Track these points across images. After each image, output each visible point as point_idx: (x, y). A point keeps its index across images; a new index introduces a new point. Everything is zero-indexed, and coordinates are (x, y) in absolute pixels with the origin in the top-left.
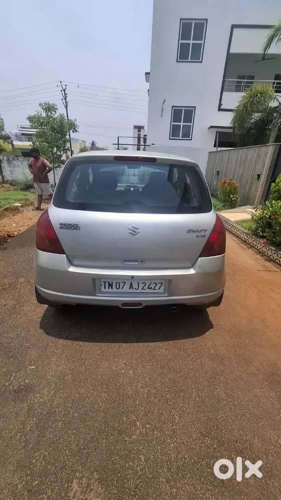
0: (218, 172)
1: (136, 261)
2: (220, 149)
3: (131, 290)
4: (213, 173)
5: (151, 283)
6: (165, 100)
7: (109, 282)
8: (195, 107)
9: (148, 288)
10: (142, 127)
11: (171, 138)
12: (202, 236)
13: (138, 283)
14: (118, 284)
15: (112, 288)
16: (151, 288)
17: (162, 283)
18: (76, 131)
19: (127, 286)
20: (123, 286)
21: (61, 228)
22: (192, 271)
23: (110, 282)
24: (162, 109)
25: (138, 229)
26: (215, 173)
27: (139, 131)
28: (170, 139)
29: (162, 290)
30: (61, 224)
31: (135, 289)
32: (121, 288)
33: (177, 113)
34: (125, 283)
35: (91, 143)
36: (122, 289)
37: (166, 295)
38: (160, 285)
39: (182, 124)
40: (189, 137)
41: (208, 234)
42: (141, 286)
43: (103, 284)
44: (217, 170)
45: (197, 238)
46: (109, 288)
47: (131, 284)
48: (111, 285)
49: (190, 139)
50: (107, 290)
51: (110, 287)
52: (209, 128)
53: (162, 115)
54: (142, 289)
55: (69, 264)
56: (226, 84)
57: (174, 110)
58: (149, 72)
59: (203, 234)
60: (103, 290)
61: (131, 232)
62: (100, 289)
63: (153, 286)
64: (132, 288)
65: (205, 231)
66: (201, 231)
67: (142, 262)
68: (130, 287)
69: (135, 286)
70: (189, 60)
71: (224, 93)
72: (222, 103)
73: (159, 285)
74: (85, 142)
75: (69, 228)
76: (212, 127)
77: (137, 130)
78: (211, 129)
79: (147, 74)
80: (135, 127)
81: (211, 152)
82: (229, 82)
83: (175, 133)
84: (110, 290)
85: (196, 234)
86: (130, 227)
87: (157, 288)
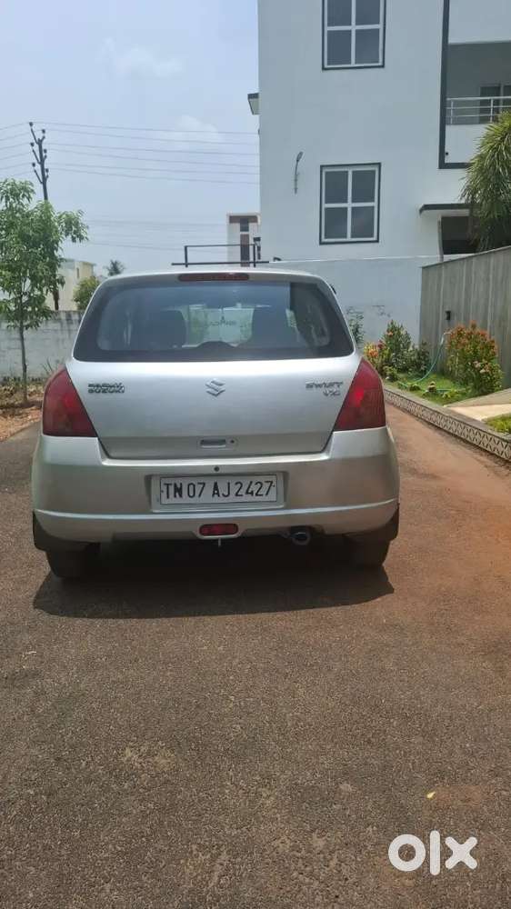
0: (449, 313)
1: (223, 442)
2: (447, 257)
3: (216, 499)
4: (438, 315)
5: (251, 482)
6: (301, 154)
7: (175, 485)
8: (379, 164)
9: (247, 493)
10: (253, 219)
11: (324, 240)
12: (334, 394)
13: (229, 484)
14: (191, 487)
15: (181, 496)
16: (252, 493)
17: (272, 482)
18: (81, 238)
19: (209, 489)
20: (201, 491)
21: (91, 391)
22: (324, 457)
23: (177, 484)
24: (296, 175)
25: (221, 385)
26: (443, 316)
27: (244, 228)
28: (321, 243)
29: (272, 496)
30: (90, 385)
31: (223, 495)
32: (197, 494)
33: (334, 182)
34: (204, 484)
35: (110, 266)
36: (200, 495)
37: (281, 506)
38: (268, 485)
39: (349, 205)
40: (372, 236)
41: (345, 389)
42: (234, 489)
43: (164, 488)
44: (447, 310)
45: (325, 397)
46: (175, 496)
47: (216, 487)
48: (178, 490)
49: (375, 239)
50: (172, 500)
51: (177, 494)
52: (421, 211)
53: (296, 189)
54: (237, 495)
55: (104, 455)
56: (451, 108)
57: (327, 173)
58: (256, 92)
59: (335, 389)
60: (165, 500)
61: (209, 390)
62: (159, 500)
63: (254, 488)
64: (218, 494)
65: (339, 384)
66: (331, 385)
67: (232, 442)
68: (214, 494)
69: (223, 489)
70: (353, 64)
71: (449, 129)
72: (446, 150)
73: (266, 486)
74: (92, 265)
75: (104, 392)
76: (427, 207)
77: (237, 226)
78: (425, 212)
79: (252, 97)
80: (233, 219)
81: (427, 267)
82: (457, 104)
83: (332, 227)
84: (178, 500)
85: (323, 389)
86: (208, 383)
87: (263, 491)
